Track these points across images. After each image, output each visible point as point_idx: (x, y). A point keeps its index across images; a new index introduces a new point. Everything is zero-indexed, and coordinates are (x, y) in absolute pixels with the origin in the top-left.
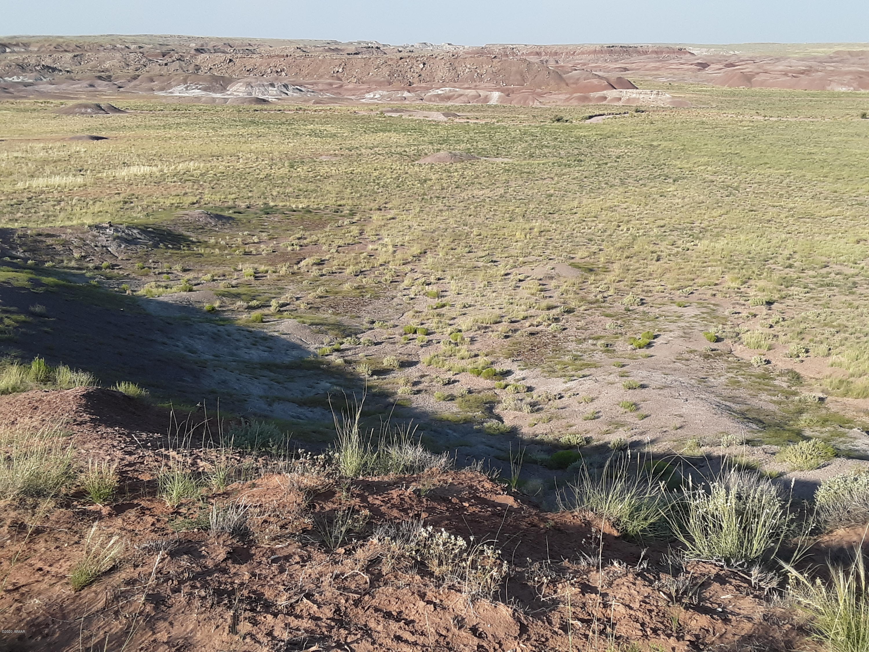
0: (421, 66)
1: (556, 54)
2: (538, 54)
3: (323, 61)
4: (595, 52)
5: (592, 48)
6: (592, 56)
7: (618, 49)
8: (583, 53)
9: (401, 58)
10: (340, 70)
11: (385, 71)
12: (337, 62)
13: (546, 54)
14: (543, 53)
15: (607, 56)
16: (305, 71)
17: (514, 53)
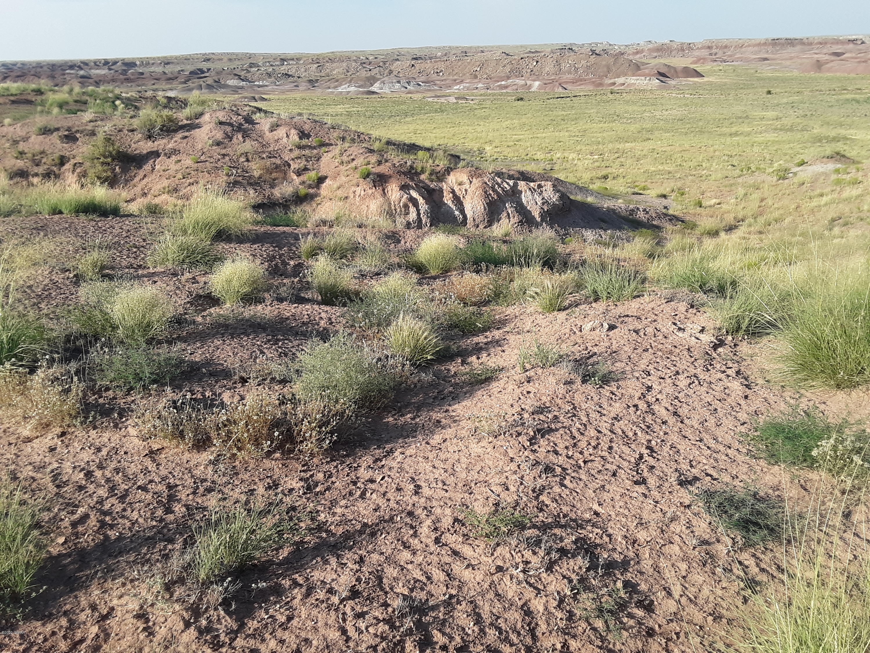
0: (535, 63)
1: (726, 47)
2: (709, 48)
3: (469, 63)
4: (759, 44)
5: (758, 42)
6: (756, 48)
7: (783, 41)
8: (749, 46)
9: (522, 58)
10: (478, 69)
11: (508, 69)
12: (478, 63)
13: (717, 48)
14: (715, 47)
15: (770, 48)
16: (456, 71)
17: (690, 48)
